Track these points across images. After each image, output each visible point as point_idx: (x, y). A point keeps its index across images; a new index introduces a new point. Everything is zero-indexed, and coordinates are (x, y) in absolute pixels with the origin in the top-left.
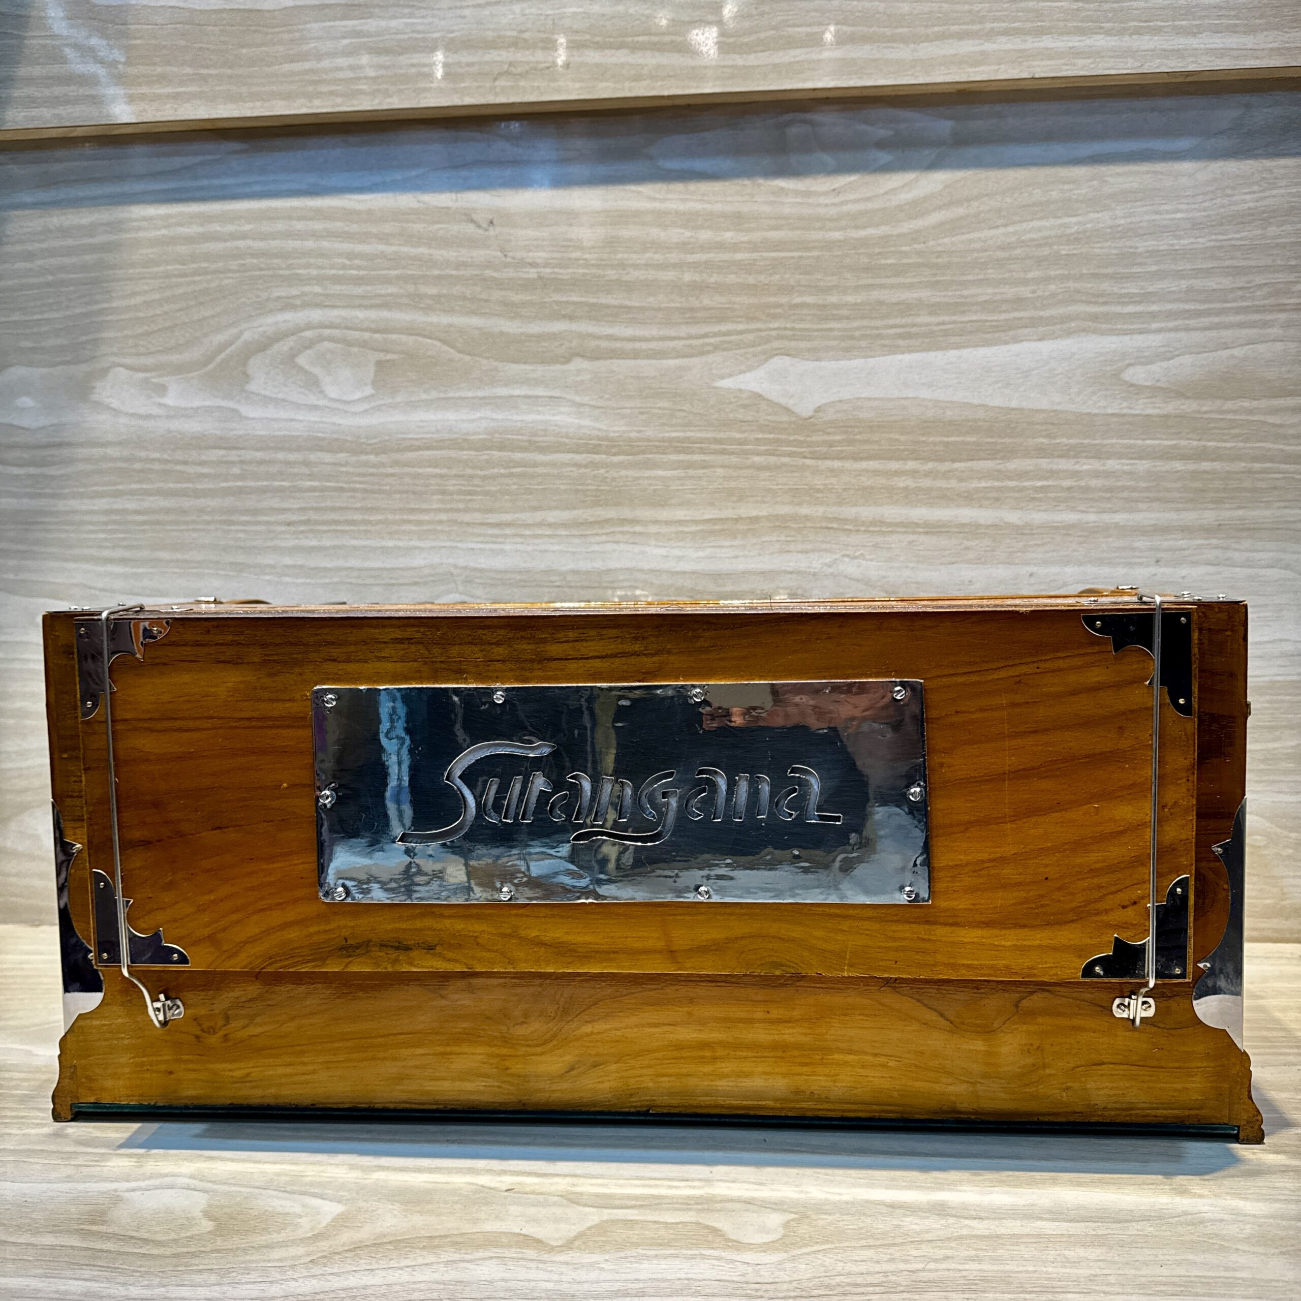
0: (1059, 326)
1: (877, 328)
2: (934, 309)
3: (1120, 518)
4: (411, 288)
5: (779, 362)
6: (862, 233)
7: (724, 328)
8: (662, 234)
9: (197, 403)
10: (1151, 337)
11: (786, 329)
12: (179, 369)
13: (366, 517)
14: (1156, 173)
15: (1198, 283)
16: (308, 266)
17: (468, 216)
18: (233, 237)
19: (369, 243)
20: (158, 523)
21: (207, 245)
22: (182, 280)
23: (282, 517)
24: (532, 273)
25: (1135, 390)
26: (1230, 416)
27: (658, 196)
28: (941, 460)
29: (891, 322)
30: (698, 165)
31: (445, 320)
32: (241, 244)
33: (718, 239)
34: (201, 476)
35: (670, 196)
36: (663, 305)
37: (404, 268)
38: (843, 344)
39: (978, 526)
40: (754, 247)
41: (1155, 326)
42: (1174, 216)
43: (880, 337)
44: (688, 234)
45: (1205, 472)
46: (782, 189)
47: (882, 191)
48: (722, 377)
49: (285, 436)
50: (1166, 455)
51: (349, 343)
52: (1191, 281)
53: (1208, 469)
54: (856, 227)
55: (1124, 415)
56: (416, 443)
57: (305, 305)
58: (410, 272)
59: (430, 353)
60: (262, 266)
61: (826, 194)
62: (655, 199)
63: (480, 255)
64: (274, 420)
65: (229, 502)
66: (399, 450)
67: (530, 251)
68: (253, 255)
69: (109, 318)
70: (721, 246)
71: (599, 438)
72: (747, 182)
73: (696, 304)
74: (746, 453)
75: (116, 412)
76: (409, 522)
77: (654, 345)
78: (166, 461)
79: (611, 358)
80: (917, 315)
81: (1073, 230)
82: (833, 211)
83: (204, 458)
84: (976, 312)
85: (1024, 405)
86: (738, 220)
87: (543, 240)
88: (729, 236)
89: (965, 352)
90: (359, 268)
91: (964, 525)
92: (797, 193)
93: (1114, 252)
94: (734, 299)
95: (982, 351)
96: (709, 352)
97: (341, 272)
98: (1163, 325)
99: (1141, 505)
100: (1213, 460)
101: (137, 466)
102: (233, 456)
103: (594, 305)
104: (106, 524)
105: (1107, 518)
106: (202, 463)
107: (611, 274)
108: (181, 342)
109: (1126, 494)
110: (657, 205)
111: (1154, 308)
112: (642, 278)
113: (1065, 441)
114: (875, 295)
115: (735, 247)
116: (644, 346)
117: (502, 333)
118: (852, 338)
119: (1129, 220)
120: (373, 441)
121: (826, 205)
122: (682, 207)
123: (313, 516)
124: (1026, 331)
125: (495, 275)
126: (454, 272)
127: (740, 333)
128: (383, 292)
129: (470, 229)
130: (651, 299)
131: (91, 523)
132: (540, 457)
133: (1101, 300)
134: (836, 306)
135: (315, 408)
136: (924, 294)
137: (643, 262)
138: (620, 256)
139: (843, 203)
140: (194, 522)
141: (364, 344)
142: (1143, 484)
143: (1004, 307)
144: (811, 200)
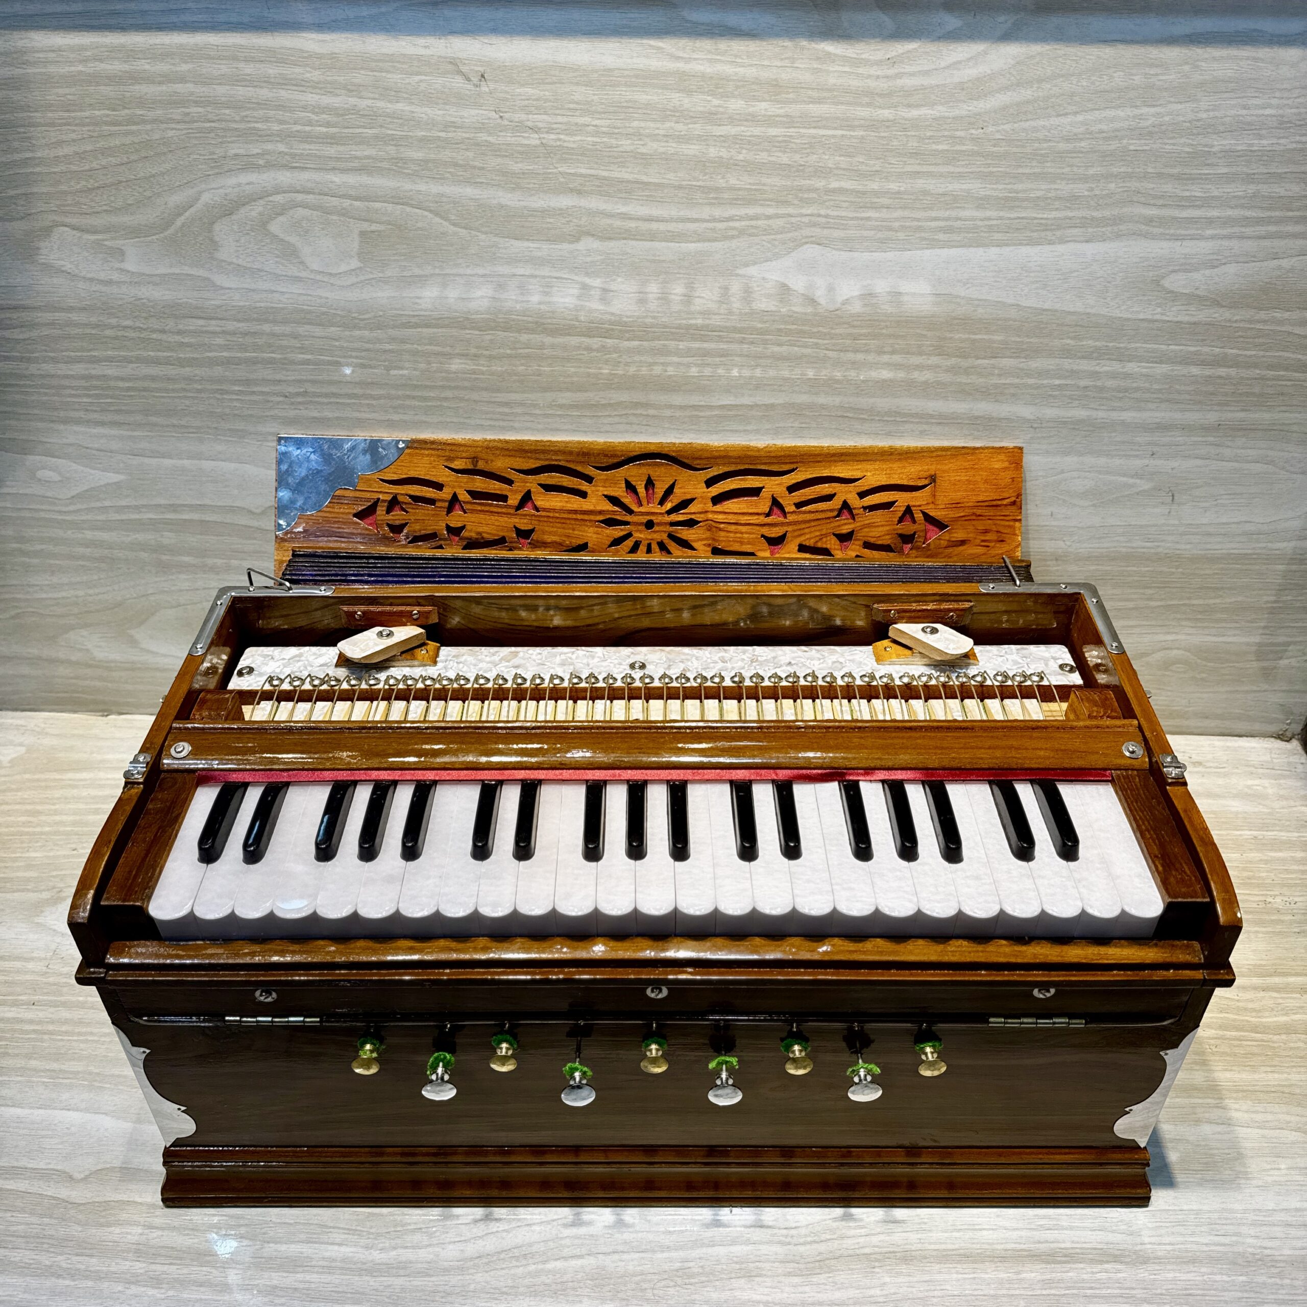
0: (1109, 229)
1: (918, 220)
2: (982, 202)
3: (1128, 416)
4: (392, 150)
5: (811, 251)
6: (915, 113)
7: (751, 211)
8: (686, 100)
9: (162, 270)
10: (1202, 244)
11: (819, 215)
12: (135, 232)
13: (369, 392)
14: (1255, 59)
15: (1265, 189)
16: (267, 120)
17: (455, 66)
18: (167, 79)
19: (337, 95)
20: (145, 389)
21: (137, 87)
22: (117, 128)
23: (278, 388)
24: (533, 140)
25: (1174, 296)
26: (1259, 326)
27: (681, 54)
28: (965, 357)
29: (934, 214)
30: (733, 19)
31: (435, 188)
32: (179, 87)
33: (751, 109)
34: (182, 344)
35: (695, 56)
36: (684, 183)
37: (381, 126)
38: (880, 235)
39: (990, 419)
40: (790, 121)
41: (1209, 232)
42: (1261, 112)
43: (919, 229)
44: (716, 102)
45: (1220, 377)
46: (829, 54)
47: (943, 64)
48: (746, 265)
49: (267, 308)
50: (1186, 360)
51: (327, 211)
52: (1260, 186)
53: (1223, 374)
54: (909, 106)
55: (1156, 321)
56: (413, 320)
57: (270, 166)
58: (390, 132)
59: (419, 225)
60: (210, 116)
61: (879, 63)
62: (678, 58)
63: (471, 115)
64: (254, 290)
65: (218, 371)
66: (394, 327)
67: (530, 113)
68: (197, 103)
69: (38, 169)
70: (752, 119)
71: (611, 323)
72: (788, 43)
73: (721, 183)
74: (765, 342)
75: (73, 276)
76: (414, 398)
77: (672, 226)
78: (141, 329)
79: (625, 239)
80: (963, 208)
81: (1150, 122)
82: (883, 85)
83: (181, 327)
84: (1026, 208)
85: (1058, 306)
86: (775, 89)
87: (546, 101)
88: (762, 107)
89: (1006, 251)
90: (328, 124)
91: (977, 418)
92: (846, 60)
93: (1187, 149)
94: (764, 180)
95: (1025, 250)
96: (733, 237)
97: (308, 128)
98: (1218, 231)
99: (1150, 405)
100: (1231, 367)
101: (108, 332)
102: (213, 326)
103: (605, 178)
104: (86, 388)
105: (1115, 415)
106: (179, 332)
107: (626, 144)
108: (129, 202)
109: (1137, 395)
110: (680, 65)
111: (1215, 213)
112: (662, 150)
113: (1090, 342)
114: (920, 183)
115: (770, 121)
116: (662, 227)
117: (502, 206)
118: (890, 229)
119: (1211, 114)
120: (366, 316)
121: (878, 77)
122: (708, 69)
123: (311, 389)
124: (1075, 231)
125: (490, 139)
126: (443, 134)
127: (769, 217)
128: (358, 154)
129: (458, 82)
130: (671, 176)
131: (72, 388)
132: (548, 340)
133: (1161, 202)
134: (876, 193)
135: (298, 279)
136: (975, 186)
137: (662, 132)
138: (635, 124)
139: (899, 75)
140: (184, 390)
141: (344, 213)
142: (1156, 386)
143: (1057, 204)
144: (860, 70)
